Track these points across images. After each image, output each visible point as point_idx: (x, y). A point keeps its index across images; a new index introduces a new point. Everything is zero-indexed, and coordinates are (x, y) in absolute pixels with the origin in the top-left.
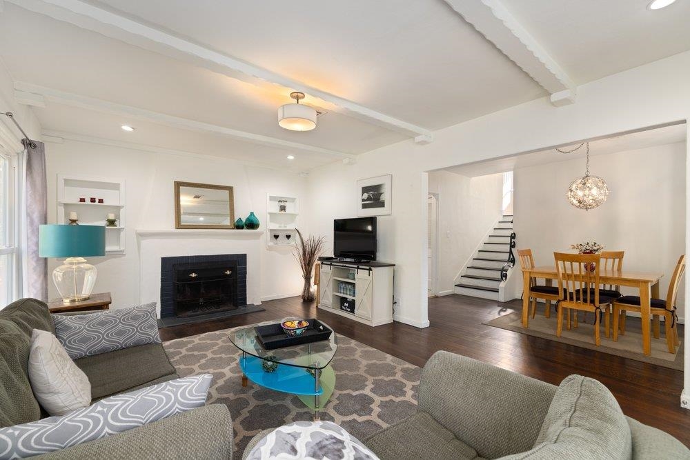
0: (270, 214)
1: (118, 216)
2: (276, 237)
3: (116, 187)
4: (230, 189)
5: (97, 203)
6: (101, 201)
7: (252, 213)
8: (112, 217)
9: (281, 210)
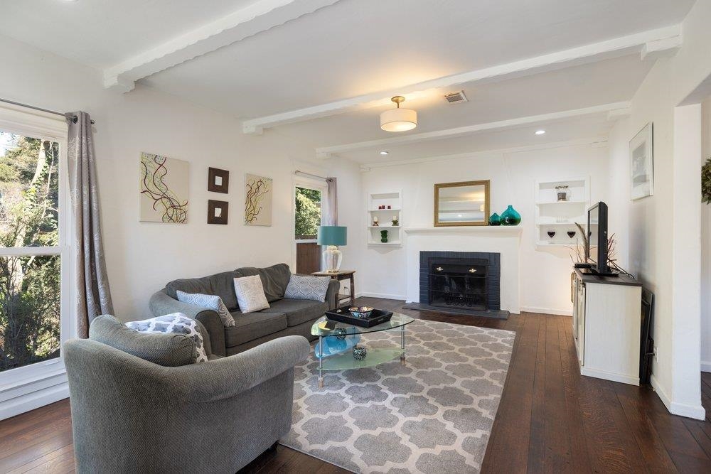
0: (541, 206)
1: (398, 218)
2: (551, 234)
3: (396, 196)
4: (486, 184)
5: (386, 208)
6: (389, 207)
7: (510, 207)
8: (395, 219)
9: (559, 199)
